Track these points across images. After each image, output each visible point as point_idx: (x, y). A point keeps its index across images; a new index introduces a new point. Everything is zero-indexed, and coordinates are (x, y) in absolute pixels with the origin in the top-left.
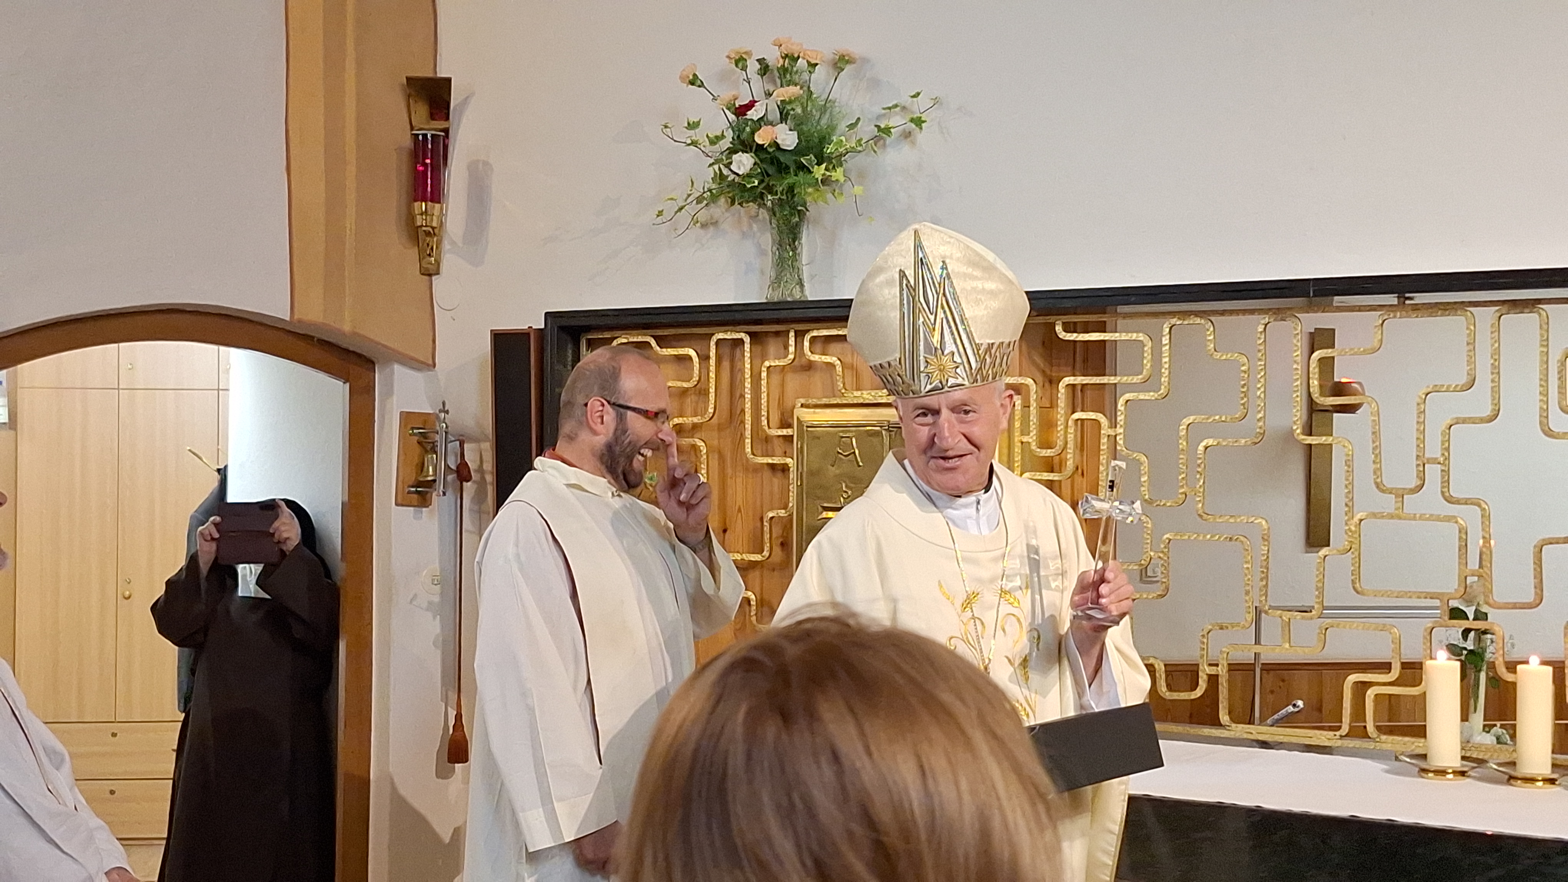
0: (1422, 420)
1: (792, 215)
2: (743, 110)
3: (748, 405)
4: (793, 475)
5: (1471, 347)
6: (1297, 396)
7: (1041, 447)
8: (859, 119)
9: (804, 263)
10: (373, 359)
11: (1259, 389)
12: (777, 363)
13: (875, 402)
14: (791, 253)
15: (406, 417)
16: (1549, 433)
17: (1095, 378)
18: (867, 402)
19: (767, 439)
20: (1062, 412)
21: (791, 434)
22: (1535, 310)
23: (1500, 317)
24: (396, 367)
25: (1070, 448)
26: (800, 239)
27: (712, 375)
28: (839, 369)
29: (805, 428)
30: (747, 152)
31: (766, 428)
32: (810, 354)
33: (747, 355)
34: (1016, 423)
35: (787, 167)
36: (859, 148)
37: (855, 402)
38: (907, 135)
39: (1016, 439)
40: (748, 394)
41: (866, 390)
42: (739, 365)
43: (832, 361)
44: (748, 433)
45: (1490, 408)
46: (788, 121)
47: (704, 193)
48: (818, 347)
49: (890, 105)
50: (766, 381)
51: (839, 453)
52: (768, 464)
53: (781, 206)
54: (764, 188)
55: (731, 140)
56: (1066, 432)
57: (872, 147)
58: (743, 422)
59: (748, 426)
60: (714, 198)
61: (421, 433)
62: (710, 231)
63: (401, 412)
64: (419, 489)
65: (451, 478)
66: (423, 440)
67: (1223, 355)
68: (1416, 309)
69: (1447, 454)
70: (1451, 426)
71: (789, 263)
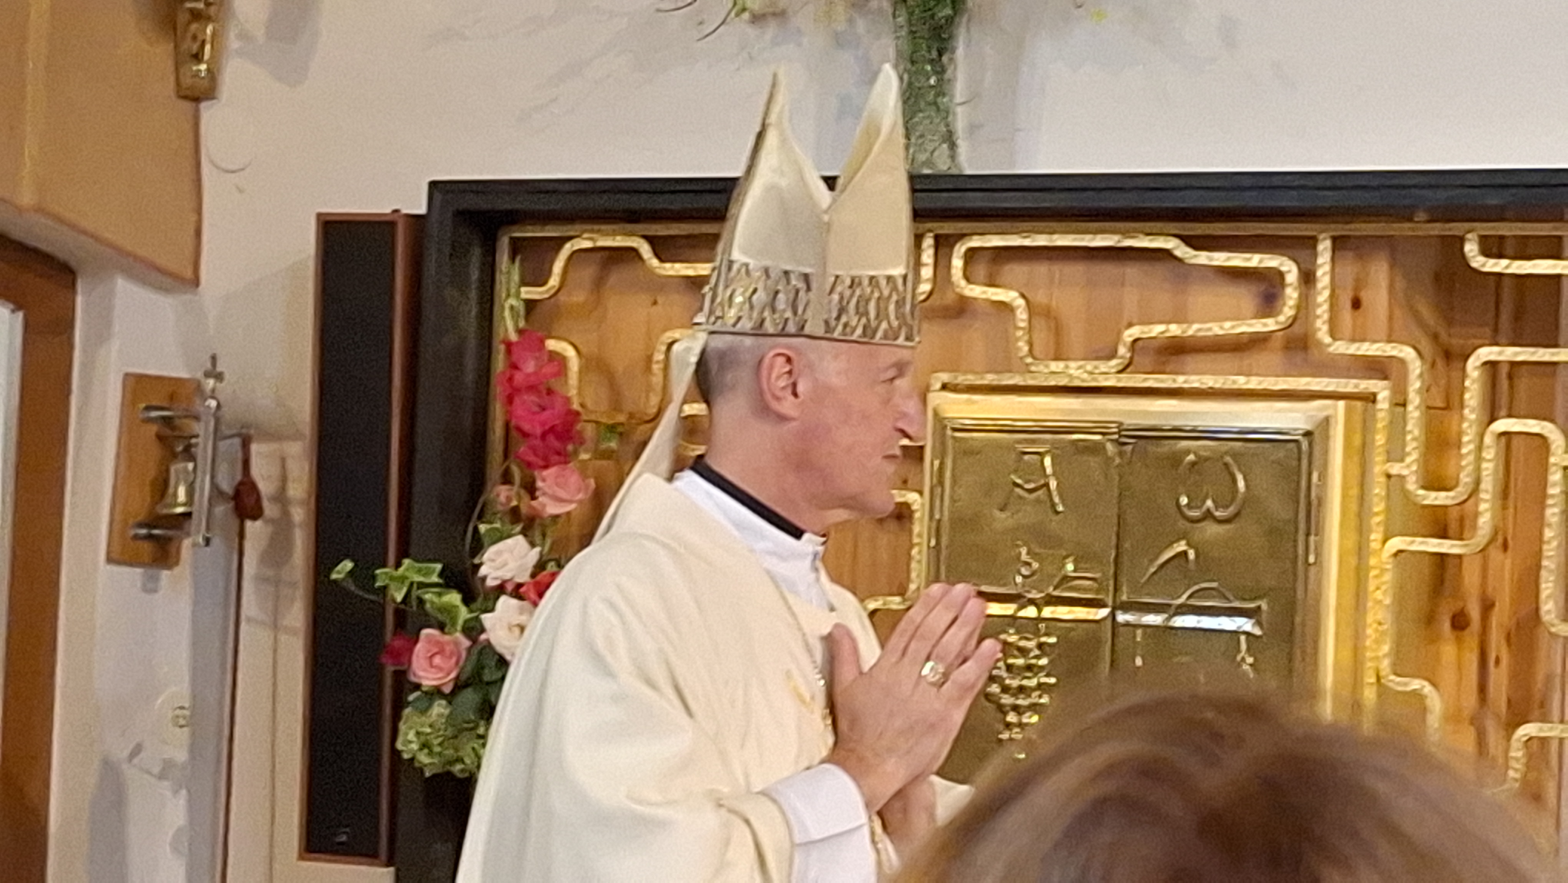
7: (1429, 486)
10: (73, 265)
13: (1093, 384)
14: (932, 81)
17: (1541, 351)
18: (1077, 383)
20: (1473, 417)
24: (119, 285)
25: (1487, 491)
26: (953, 51)
28: (1022, 315)
29: (949, 432)
32: (963, 282)
34: (1378, 437)
37: (1052, 383)
39: (1378, 468)
41: (1075, 359)
43: (1007, 300)
48: (981, 270)
51: (1018, 485)
56: (1479, 459)
61: (164, 418)
62: (771, 29)
63: (127, 375)
64: (156, 532)
65: (222, 510)
66: (168, 432)
71: (931, 98)
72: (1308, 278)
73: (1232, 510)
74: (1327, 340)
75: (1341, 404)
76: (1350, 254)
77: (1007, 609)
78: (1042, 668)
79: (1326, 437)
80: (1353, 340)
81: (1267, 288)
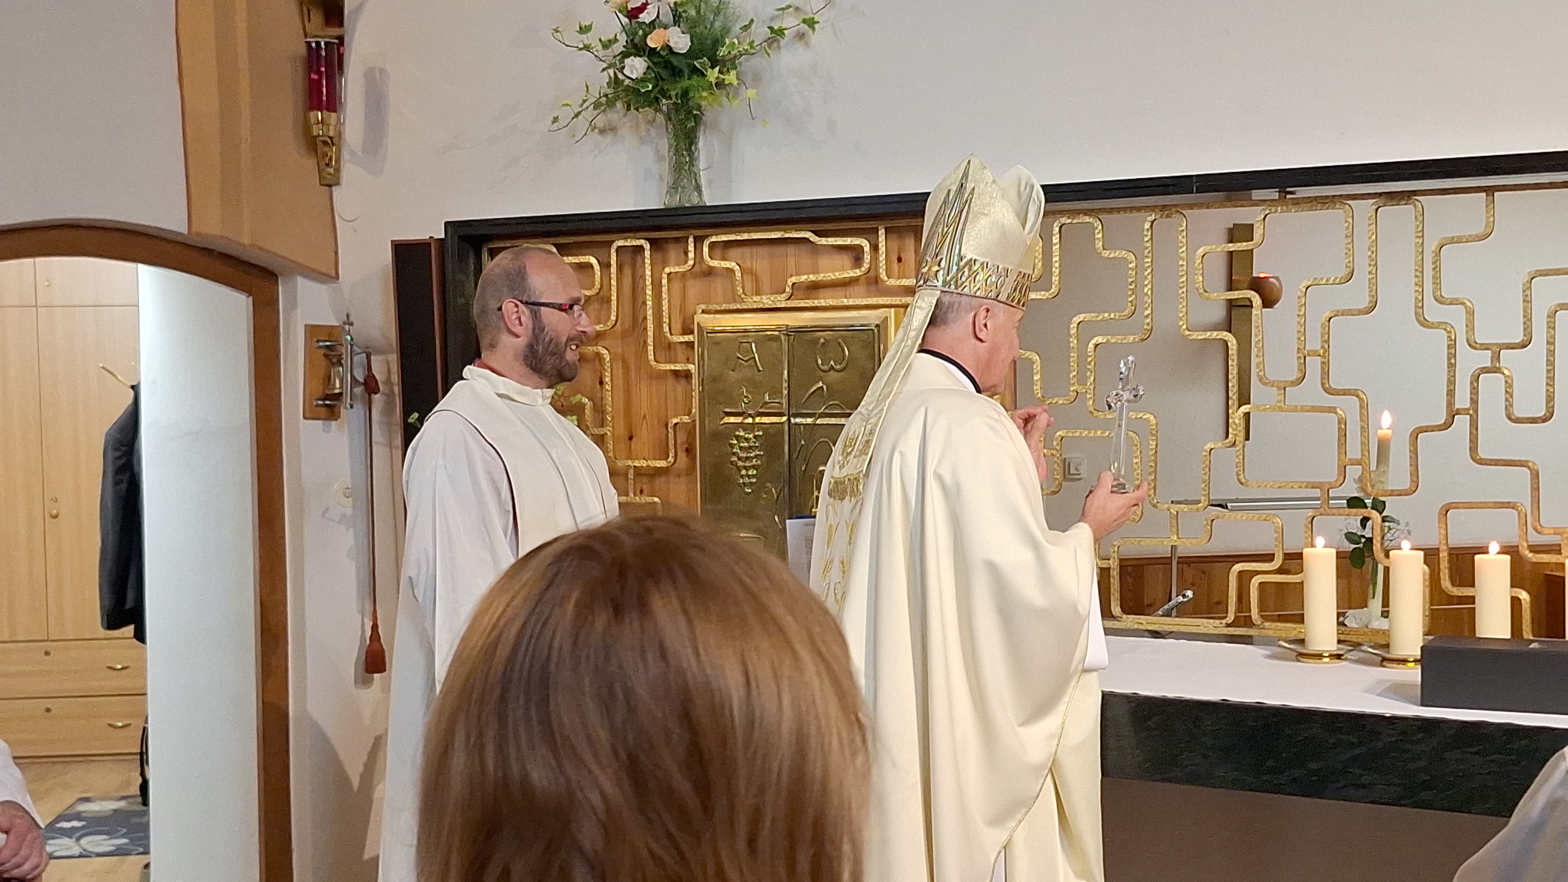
0: (1302, 313)
1: (688, 119)
2: (635, 12)
3: (650, 312)
4: (695, 381)
5: (1350, 240)
6: (1183, 292)
8: (752, 21)
9: (701, 168)
10: (276, 272)
11: (1146, 285)
12: (677, 269)
13: (775, 306)
14: (688, 159)
15: (312, 331)
16: (1424, 323)
18: (767, 306)
19: (670, 346)
21: (692, 340)
22: (1411, 201)
23: (1377, 210)
24: (300, 281)
26: (696, 144)
27: (614, 282)
28: (738, 274)
29: (705, 333)
30: (640, 56)
31: (668, 335)
32: (709, 259)
33: (648, 261)
35: (681, 71)
36: (753, 51)
37: (755, 307)
38: (801, 36)
40: (648, 300)
41: (766, 294)
42: (640, 272)
43: (731, 267)
44: (650, 341)
45: (1368, 299)
46: (681, 24)
47: (600, 98)
48: (718, 252)
49: (784, 6)
50: (666, 287)
51: (739, 358)
52: (671, 370)
53: (677, 110)
54: (659, 92)
55: (625, 44)
57: (765, 49)
58: (645, 329)
59: (650, 333)
60: (610, 104)
61: (327, 346)
62: (609, 137)
63: (306, 325)
64: (327, 402)
65: (358, 390)
66: (328, 352)
67: (1110, 253)
68: (1296, 202)
69: (1326, 346)
70: (1330, 319)
71: (687, 168)
72: (875, 248)
73: (843, 365)
74: (886, 278)
75: (893, 310)
76: (896, 236)
77: (739, 420)
78: (757, 447)
79: (886, 328)
80: (899, 278)
81: (856, 254)
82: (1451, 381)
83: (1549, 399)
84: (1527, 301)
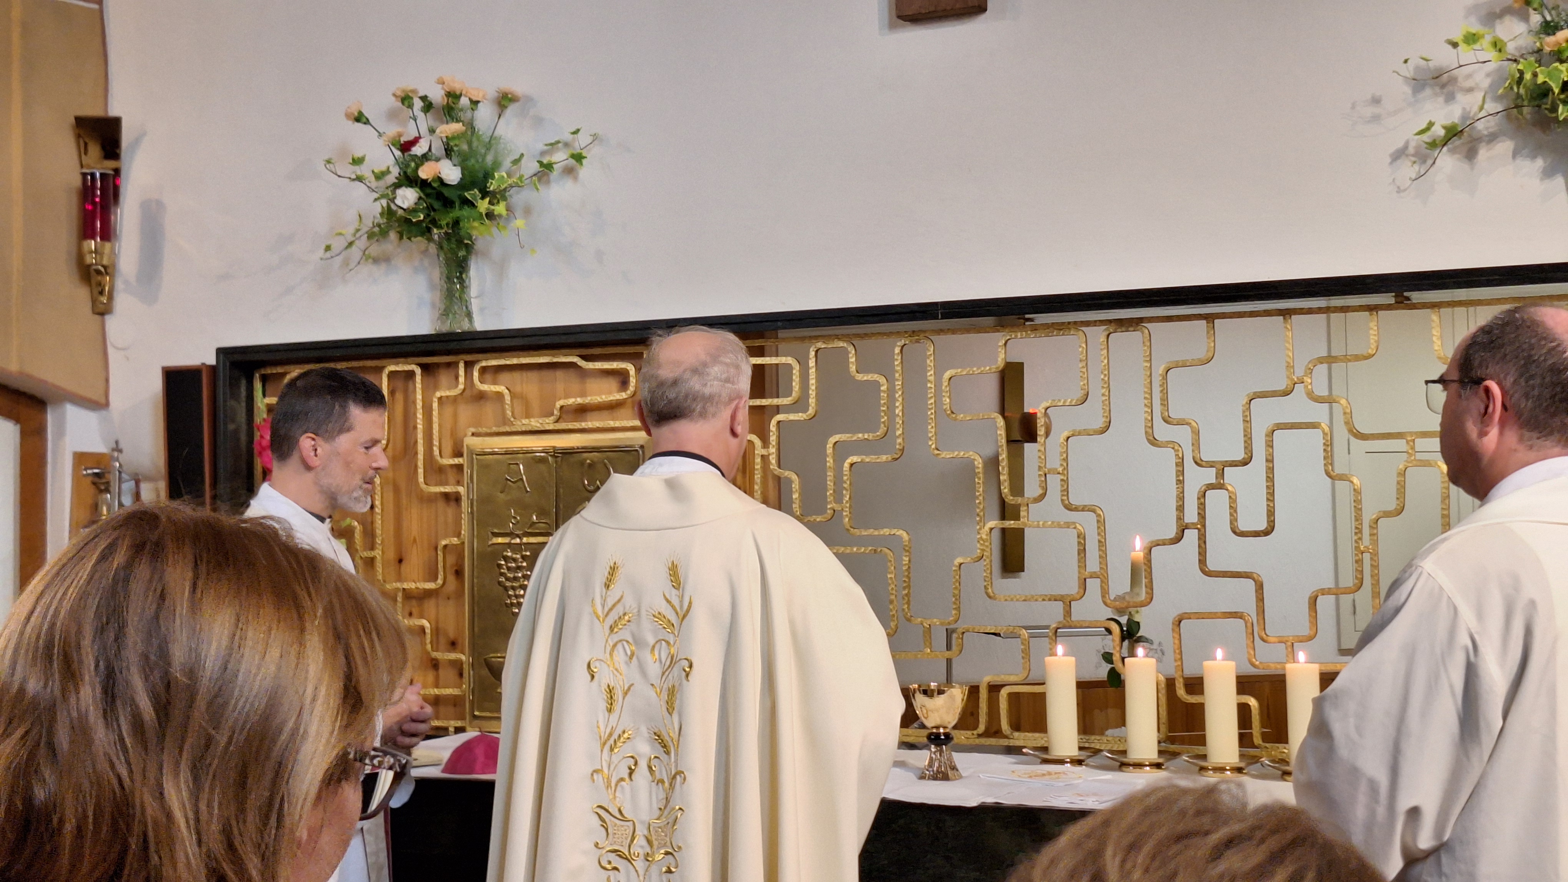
1: (460, 248)
2: (408, 146)
3: (420, 436)
4: (465, 503)
5: (1085, 364)
6: (932, 413)
8: (523, 155)
9: (472, 295)
10: (45, 399)
11: (898, 407)
12: (447, 393)
13: (543, 429)
14: (458, 286)
15: (81, 458)
16: (1153, 442)
18: (535, 429)
19: (439, 468)
21: (462, 462)
22: (1138, 328)
23: (1108, 336)
24: (70, 408)
26: (467, 272)
28: (507, 398)
29: (474, 456)
30: (412, 187)
31: (438, 458)
32: (479, 383)
33: (419, 385)
35: (452, 202)
36: (522, 184)
37: (523, 429)
38: (569, 170)
40: (419, 424)
41: (534, 417)
42: (411, 397)
43: (500, 391)
44: (420, 463)
45: (1102, 419)
46: (453, 158)
47: (373, 228)
48: (488, 377)
49: (553, 142)
50: (437, 411)
51: (506, 480)
52: (441, 493)
53: (447, 239)
54: (430, 222)
55: (397, 176)
57: (535, 182)
58: (415, 453)
59: (421, 456)
60: (383, 233)
61: (96, 473)
62: (383, 266)
63: (75, 452)
66: (97, 480)
67: (864, 376)
68: (1035, 329)
69: (1065, 464)
70: (1068, 438)
71: (457, 295)
77: (507, 540)
78: (524, 567)
81: (623, 378)
82: (1181, 498)
83: (1269, 513)
84: (1247, 421)
